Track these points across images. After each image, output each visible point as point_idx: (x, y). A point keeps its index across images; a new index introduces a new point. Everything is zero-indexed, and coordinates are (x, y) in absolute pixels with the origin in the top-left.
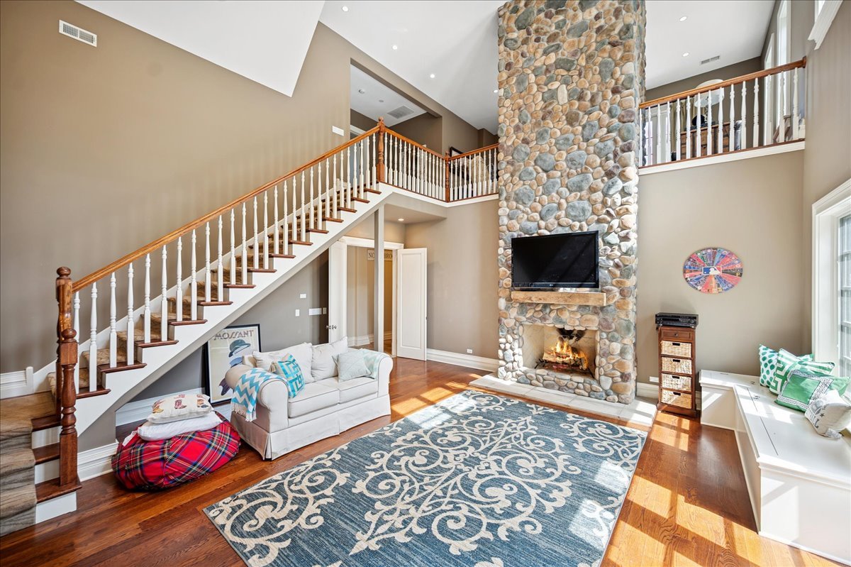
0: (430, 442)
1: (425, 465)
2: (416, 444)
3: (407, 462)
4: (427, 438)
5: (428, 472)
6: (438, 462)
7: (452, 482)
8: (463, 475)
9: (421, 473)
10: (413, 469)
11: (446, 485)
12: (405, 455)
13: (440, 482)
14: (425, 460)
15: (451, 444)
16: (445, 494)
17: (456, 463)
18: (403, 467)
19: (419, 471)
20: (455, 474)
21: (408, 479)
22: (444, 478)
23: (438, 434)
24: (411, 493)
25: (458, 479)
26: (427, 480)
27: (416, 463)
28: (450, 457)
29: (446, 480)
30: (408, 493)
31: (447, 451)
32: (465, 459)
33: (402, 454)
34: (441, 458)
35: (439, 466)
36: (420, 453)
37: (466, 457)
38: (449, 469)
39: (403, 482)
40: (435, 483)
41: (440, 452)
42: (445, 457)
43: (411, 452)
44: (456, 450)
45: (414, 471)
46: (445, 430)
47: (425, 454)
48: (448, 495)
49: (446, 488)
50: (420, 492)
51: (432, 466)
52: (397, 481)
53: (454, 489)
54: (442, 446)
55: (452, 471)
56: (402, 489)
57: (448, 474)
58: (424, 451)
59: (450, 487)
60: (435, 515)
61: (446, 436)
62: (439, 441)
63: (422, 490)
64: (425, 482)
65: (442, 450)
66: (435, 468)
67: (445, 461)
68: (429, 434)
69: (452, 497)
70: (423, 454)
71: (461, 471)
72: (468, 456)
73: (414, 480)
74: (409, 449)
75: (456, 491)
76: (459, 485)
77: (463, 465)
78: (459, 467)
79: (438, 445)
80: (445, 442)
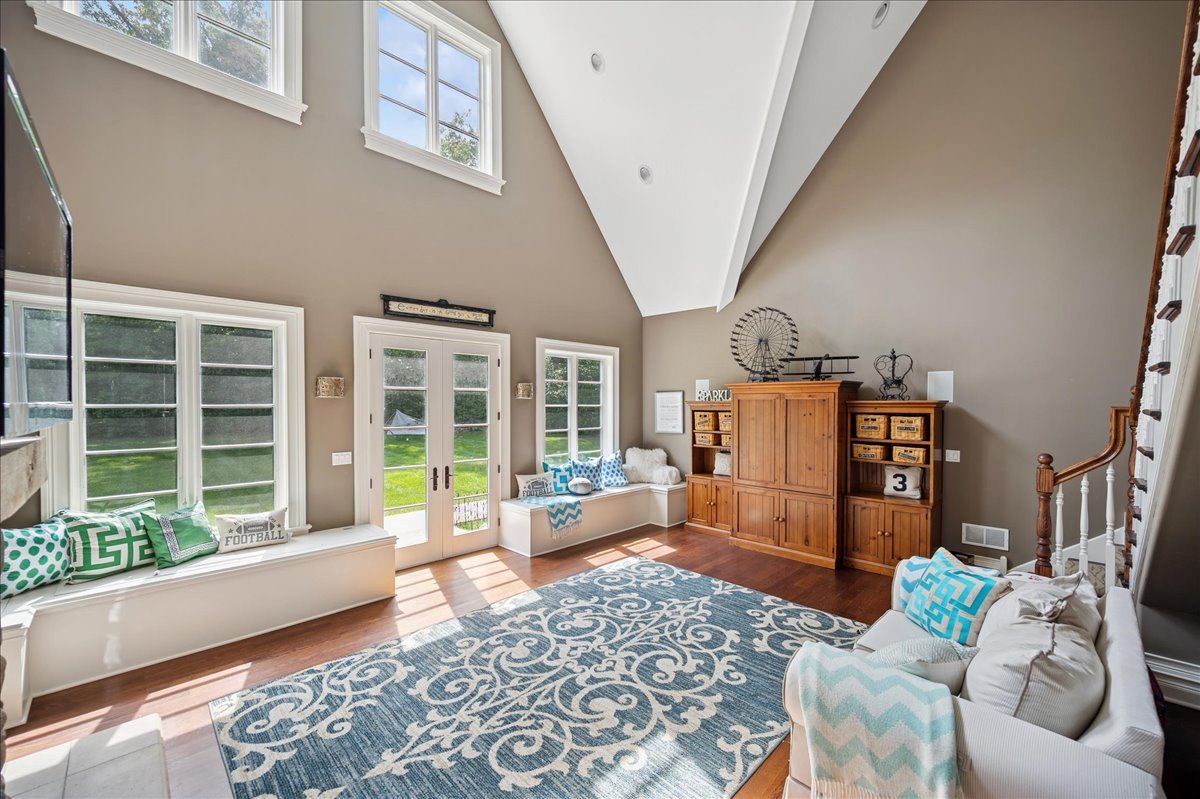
0: (652, 699)
1: (658, 657)
2: (678, 696)
3: (685, 663)
4: (657, 709)
5: (655, 648)
6: (639, 659)
7: (626, 635)
8: (611, 642)
9: (663, 646)
10: (673, 653)
11: (634, 633)
12: (692, 675)
13: (641, 635)
14: (659, 664)
15: (612, 692)
16: (636, 624)
17: (614, 658)
18: (689, 657)
19: (666, 649)
20: (620, 643)
21: (679, 640)
22: (635, 639)
23: (633, 720)
24: (673, 628)
25: (618, 637)
26: (656, 638)
27: (672, 661)
28: (621, 669)
29: (632, 637)
30: (676, 628)
31: (624, 677)
32: (600, 663)
33: (696, 678)
34: (635, 666)
35: (640, 655)
36: (667, 676)
37: (597, 665)
38: (626, 649)
39: (684, 638)
40: (646, 635)
41: (635, 677)
42: (628, 667)
43: (683, 681)
44: (608, 679)
45: (675, 651)
46: (617, 735)
47: (660, 674)
48: (632, 624)
49: (633, 629)
50: (664, 627)
51: (649, 655)
52: (691, 639)
53: (626, 628)
54: (630, 688)
55: (622, 648)
56: (684, 630)
57: (628, 644)
58: (661, 681)
59: (629, 630)
60: (648, 611)
61: (618, 713)
62: (635, 700)
63: (661, 630)
64: (658, 636)
65: (632, 680)
66: (645, 653)
67: (629, 661)
68: (653, 723)
69: (629, 622)
70: (663, 675)
71: (611, 647)
72: (592, 668)
73: (671, 640)
74: (686, 686)
75: (623, 626)
76: (619, 630)
77: (606, 654)
78: (613, 651)
79: (637, 693)
80: (622, 699)
